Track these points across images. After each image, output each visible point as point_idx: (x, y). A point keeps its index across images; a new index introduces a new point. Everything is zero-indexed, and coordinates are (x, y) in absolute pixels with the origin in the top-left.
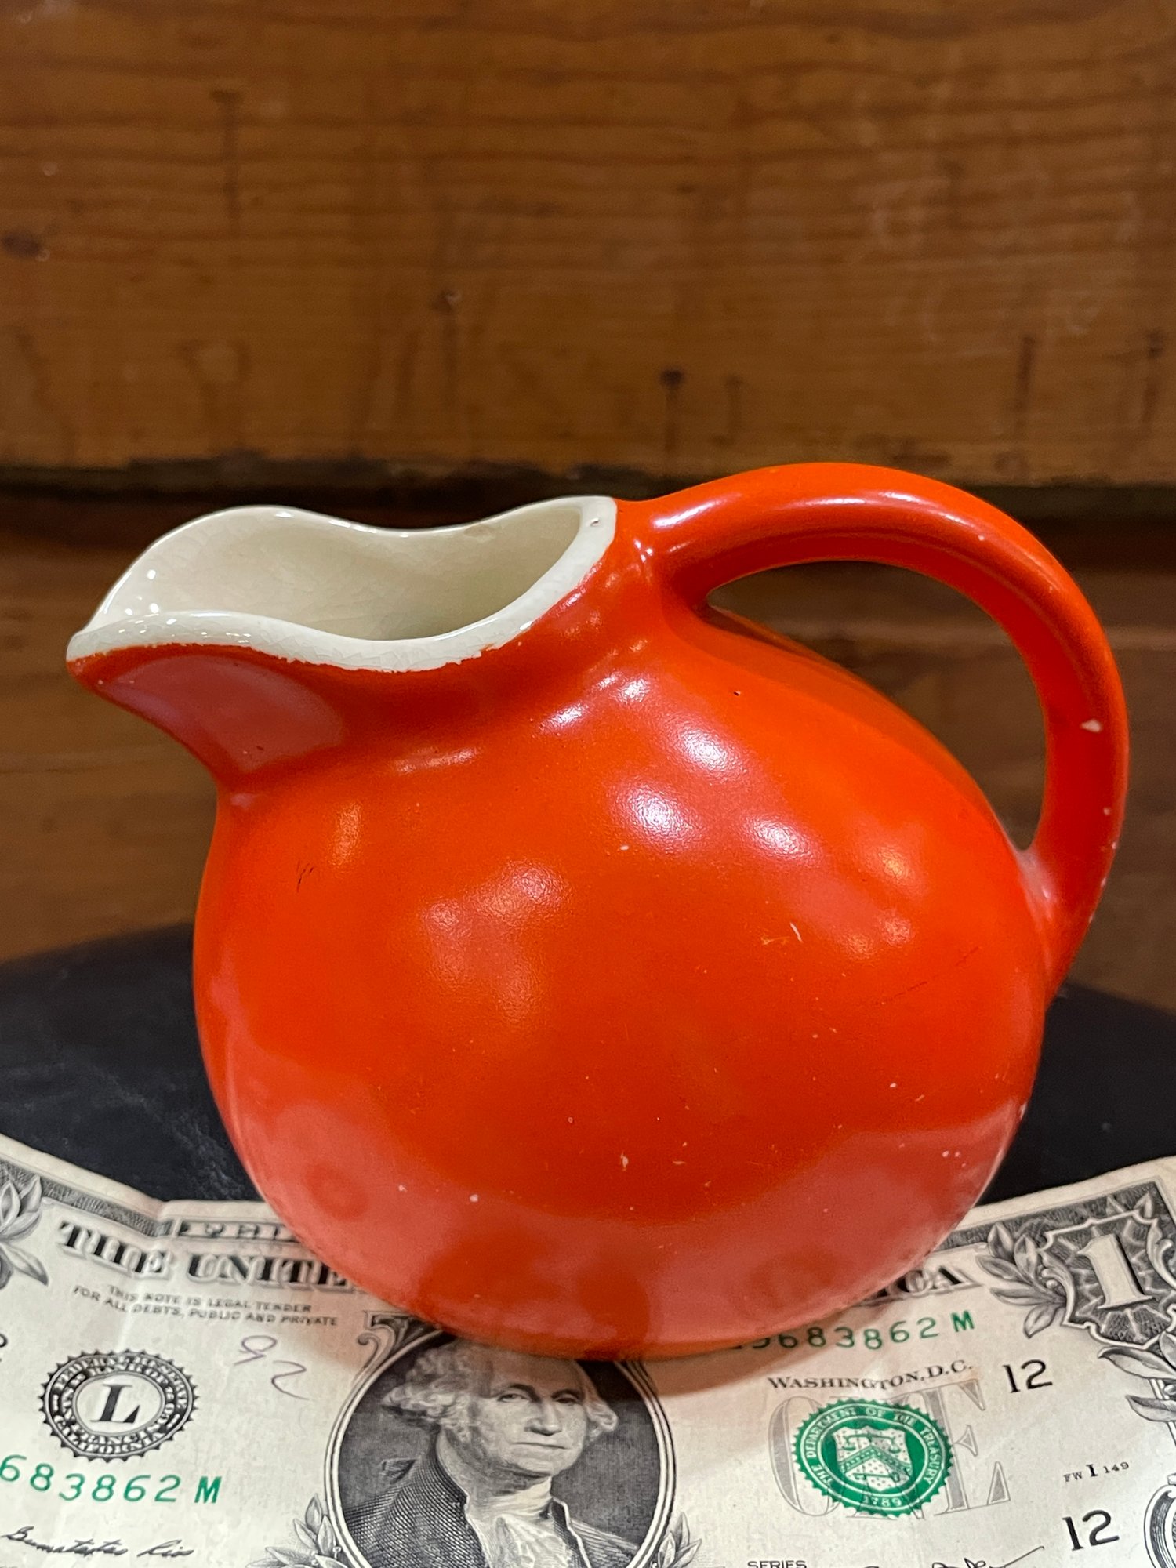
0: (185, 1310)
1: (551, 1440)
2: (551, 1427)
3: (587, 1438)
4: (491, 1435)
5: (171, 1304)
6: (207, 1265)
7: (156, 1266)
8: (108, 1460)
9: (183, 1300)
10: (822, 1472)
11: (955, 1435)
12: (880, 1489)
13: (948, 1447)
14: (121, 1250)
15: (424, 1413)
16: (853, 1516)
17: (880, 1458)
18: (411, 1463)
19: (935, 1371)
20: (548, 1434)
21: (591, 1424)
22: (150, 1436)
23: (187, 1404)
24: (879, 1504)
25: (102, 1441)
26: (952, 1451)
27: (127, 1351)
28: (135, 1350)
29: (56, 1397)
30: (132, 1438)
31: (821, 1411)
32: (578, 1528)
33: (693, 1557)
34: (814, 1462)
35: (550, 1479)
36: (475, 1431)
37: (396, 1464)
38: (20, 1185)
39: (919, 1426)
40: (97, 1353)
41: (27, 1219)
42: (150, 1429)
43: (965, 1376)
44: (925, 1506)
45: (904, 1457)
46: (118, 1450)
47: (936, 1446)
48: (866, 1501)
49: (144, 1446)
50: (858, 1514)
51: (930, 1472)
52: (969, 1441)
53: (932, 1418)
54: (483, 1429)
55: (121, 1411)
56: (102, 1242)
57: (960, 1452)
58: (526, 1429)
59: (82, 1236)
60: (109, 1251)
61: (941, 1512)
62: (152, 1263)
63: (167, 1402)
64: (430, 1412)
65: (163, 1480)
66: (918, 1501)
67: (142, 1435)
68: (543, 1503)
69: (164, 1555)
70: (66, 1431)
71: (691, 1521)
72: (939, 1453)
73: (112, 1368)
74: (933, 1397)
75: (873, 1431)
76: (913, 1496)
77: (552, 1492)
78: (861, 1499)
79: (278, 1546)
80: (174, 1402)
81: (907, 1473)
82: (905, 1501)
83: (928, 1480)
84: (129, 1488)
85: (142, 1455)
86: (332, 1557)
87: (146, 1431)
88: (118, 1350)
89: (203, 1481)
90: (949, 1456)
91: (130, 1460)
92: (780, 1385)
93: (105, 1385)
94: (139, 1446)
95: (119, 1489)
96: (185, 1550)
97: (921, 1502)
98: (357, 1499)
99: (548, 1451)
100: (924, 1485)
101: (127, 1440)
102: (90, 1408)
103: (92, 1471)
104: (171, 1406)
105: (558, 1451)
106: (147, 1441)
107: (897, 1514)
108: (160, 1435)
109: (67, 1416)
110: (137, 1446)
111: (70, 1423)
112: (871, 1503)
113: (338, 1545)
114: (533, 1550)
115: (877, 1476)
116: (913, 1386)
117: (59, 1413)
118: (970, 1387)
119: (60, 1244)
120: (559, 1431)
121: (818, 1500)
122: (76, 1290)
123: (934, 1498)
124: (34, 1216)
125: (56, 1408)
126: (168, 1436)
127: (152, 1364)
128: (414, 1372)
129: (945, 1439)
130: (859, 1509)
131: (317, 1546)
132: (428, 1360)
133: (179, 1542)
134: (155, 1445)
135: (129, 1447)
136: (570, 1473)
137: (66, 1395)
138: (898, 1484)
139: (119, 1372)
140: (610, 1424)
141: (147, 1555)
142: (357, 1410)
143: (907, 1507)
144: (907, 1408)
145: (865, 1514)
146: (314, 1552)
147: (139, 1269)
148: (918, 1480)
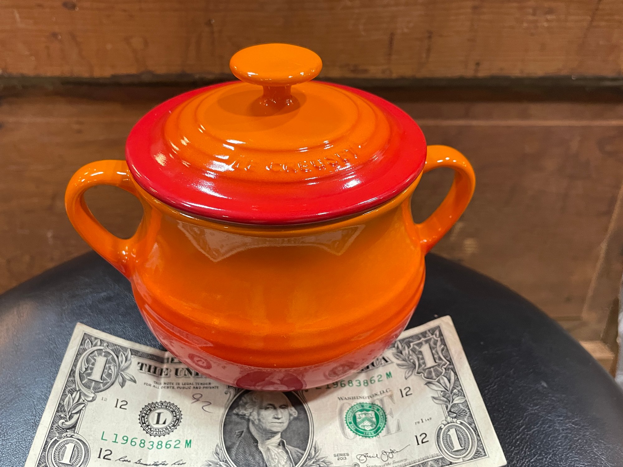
0: (176, 386)
1: (280, 421)
2: (280, 416)
3: (290, 419)
4: (264, 421)
5: (172, 385)
6: (180, 372)
7: (166, 373)
8: (159, 436)
9: (175, 384)
10: (353, 426)
11: (387, 412)
12: (368, 430)
13: (385, 416)
14: (155, 368)
15: (245, 415)
16: (361, 439)
17: (368, 420)
18: (243, 432)
19: (382, 392)
20: (279, 419)
21: (290, 415)
22: (170, 428)
23: (179, 417)
24: (368, 435)
25: (157, 430)
26: (387, 417)
27: (161, 401)
28: (163, 401)
29: (143, 418)
30: (165, 429)
31: (352, 407)
32: (288, 448)
33: (319, 453)
34: (350, 423)
35: (280, 433)
36: (259, 420)
37: (239, 432)
38: (124, 352)
39: (378, 410)
40: (153, 403)
41: (128, 363)
42: (170, 426)
43: (389, 393)
44: (380, 434)
45: (374, 420)
46: (162, 433)
47: (383, 416)
48: (364, 433)
49: (169, 431)
50: (362, 438)
51: (381, 424)
52: (391, 414)
53: (381, 407)
54: (262, 420)
55: (161, 421)
56: (150, 367)
57: (389, 417)
58: (273, 418)
59: (144, 366)
60: (152, 370)
61: (384, 435)
62: (165, 372)
63: (174, 416)
64: (247, 415)
65: (175, 442)
66: (378, 433)
67: (168, 427)
68: (279, 441)
69: (178, 464)
70: (147, 428)
71: (318, 442)
72: (383, 418)
73: (157, 407)
74: (381, 401)
75: (366, 412)
76: (377, 431)
77: (281, 437)
78: (363, 433)
79: (209, 459)
80: (176, 416)
81: (375, 424)
82: (375, 433)
83: (381, 426)
84: (166, 444)
85: (169, 434)
86: (223, 462)
87: (169, 426)
88: (158, 401)
89: (187, 441)
90: (386, 418)
91: (166, 436)
92: (341, 400)
93: (156, 413)
94: (168, 431)
95: (164, 445)
96: (184, 462)
97: (379, 433)
98: (229, 443)
99: (279, 424)
100: (380, 428)
101: (164, 429)
102: (153, 421)
103: (156, 439)
104: (175, 418)
105: (282, 424)
106: (170, 430)
107: (372, 437)
108: (173, 427)
109: (147, 424)
110: (167, 431)
111: (148, 426)
112: (366, 434)
113: (225, 458)
114: (277, 456)
115: (367, 426)
116: (376, 398)
117: (145, 423)
118: (391, 397)
119: (138, 370)
120: (282, 418)
121: (351, 434)
122: (145, 384)
123: (382, 431)
124: (130, 362)
125: (143, 422)
126: (175, 427)
127: (168, 405)
128: (241, 402)
129: (385, 413)
130: (363, 436)
131: (219, 459)
132: (245, 398)
133: (182, 460)
134: (172, 431)
135: (165, 432)
136: (285, 431)
137: (146, 417)
138: (373, 428)
139: (160, 408)
140: (295, 414)
141: (174, 465)
142: (227, 415)
143: (375, 435)
144: (375, 404)
145: (364, 438)
146: (219, 461)
147: (161, 374)
148: (378, 426)
